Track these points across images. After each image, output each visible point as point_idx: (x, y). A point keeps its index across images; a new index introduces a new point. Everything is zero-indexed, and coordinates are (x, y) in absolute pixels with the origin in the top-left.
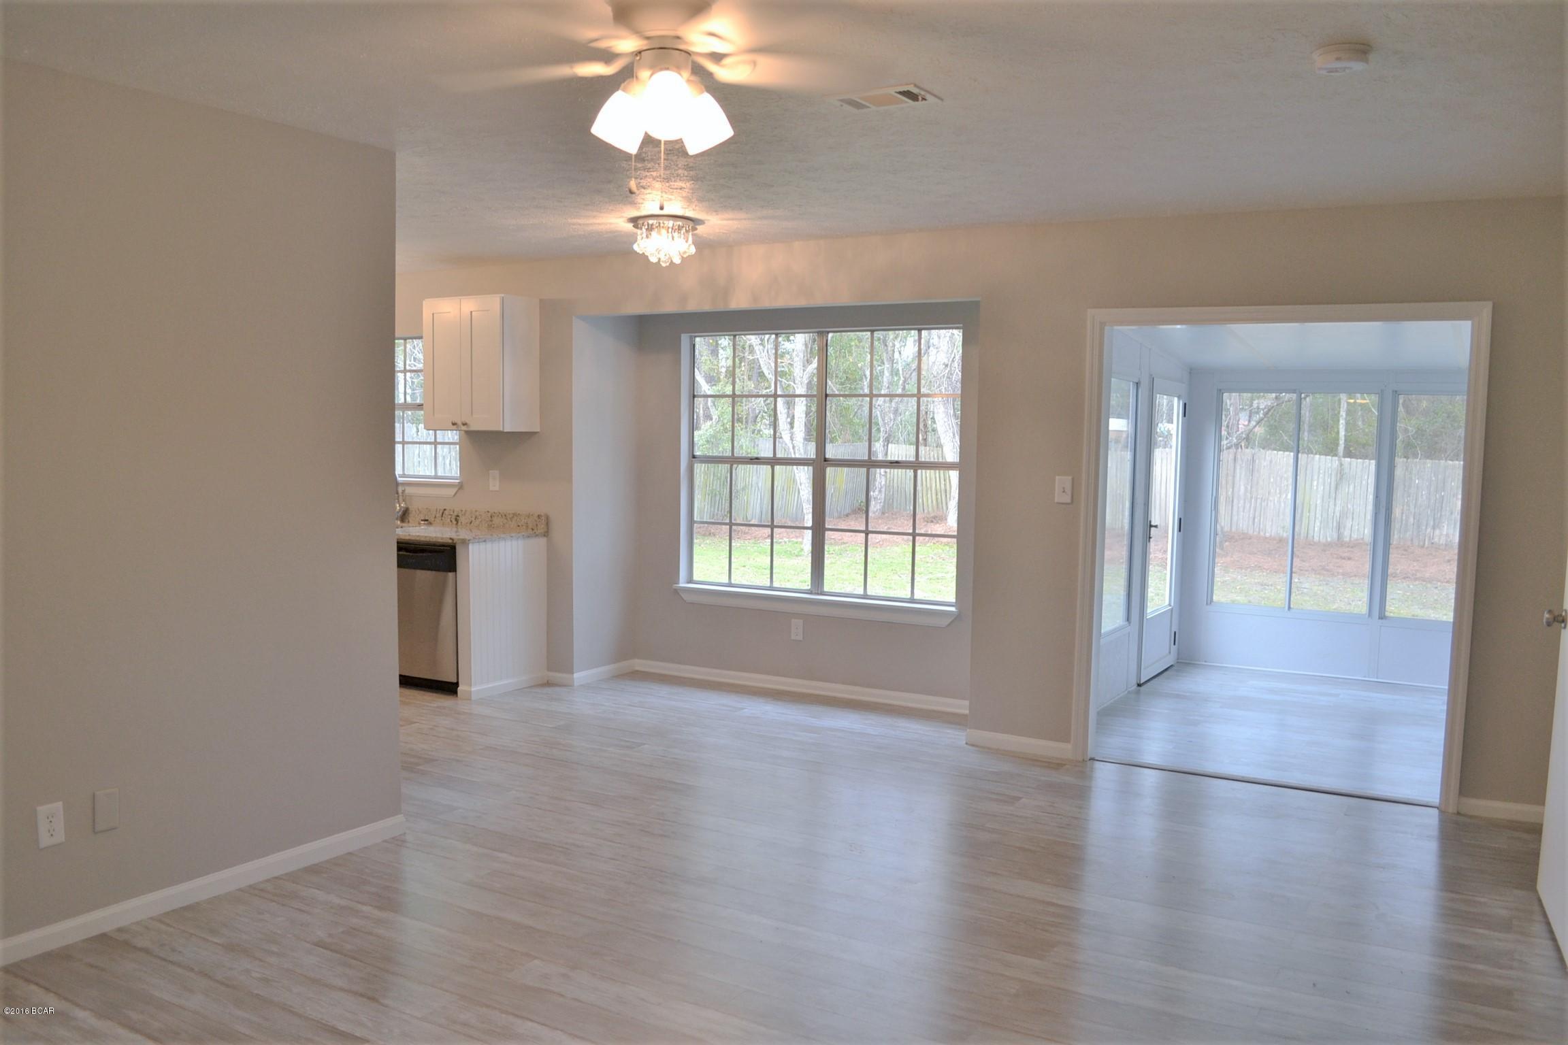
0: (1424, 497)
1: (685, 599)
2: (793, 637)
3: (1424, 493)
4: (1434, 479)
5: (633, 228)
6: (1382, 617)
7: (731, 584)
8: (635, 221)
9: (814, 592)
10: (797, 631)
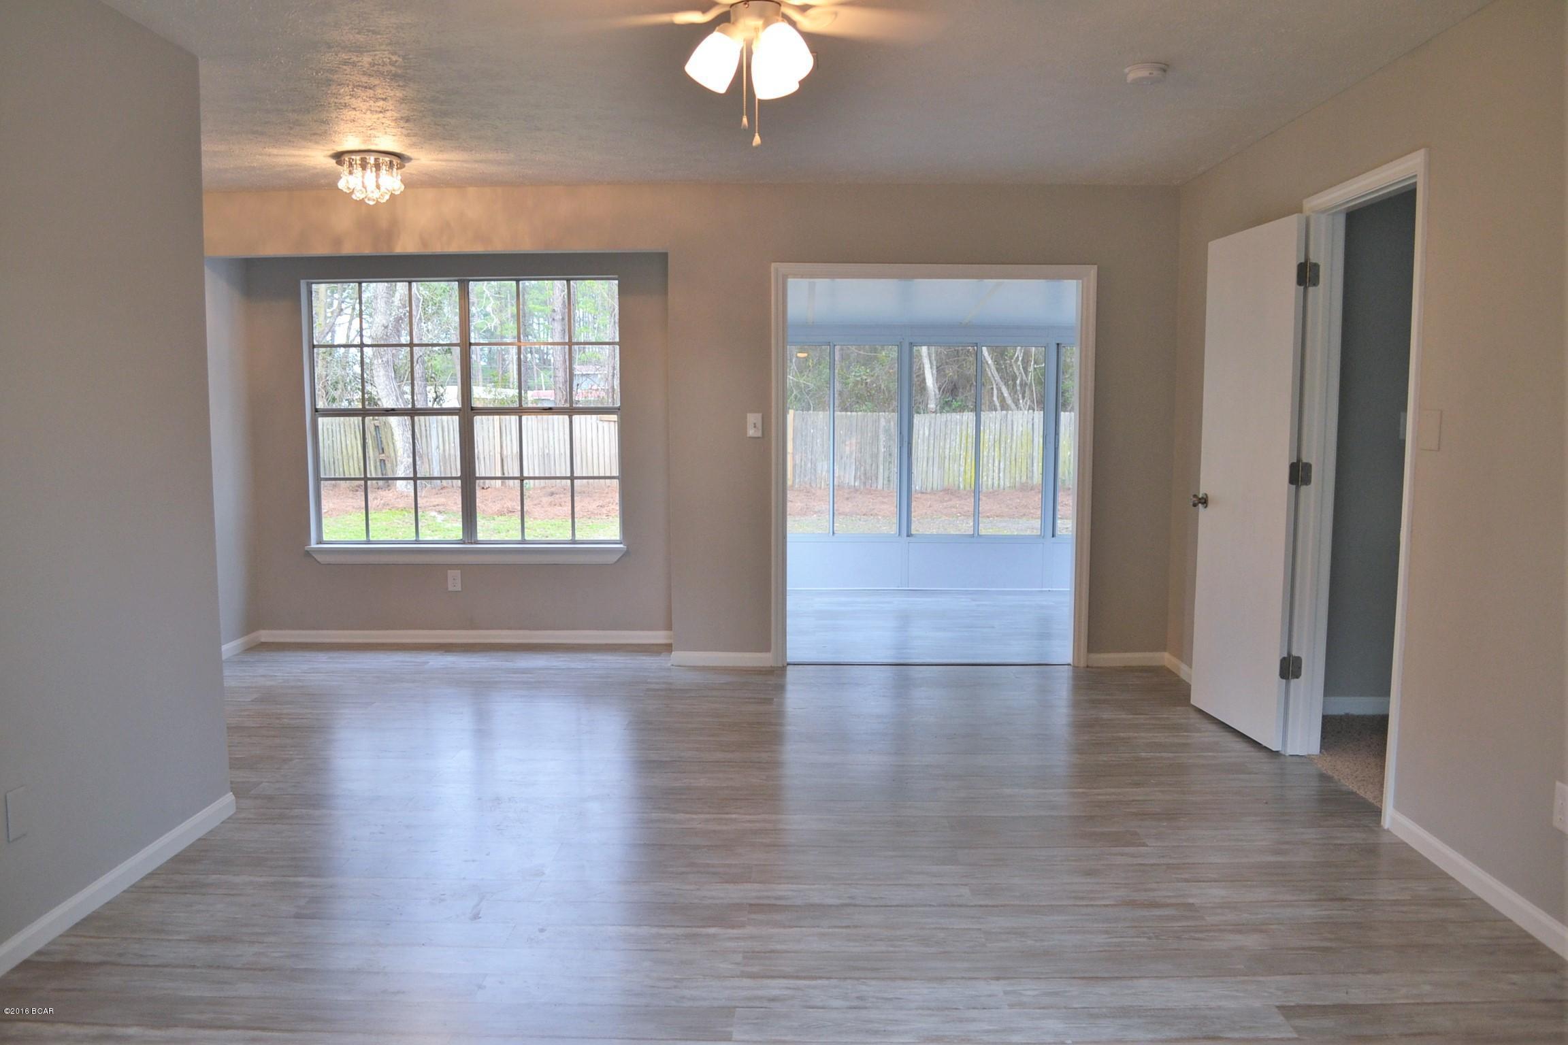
0: (819, 445)
1: (319, 560)
2: (450, 588)
3: (818, 441)
4: (825, 428)
5: (335, 165)
6: (909, 535)
7: (369, 541)
8: (339, 157)
9: (466, 541)
10: (454, 581)
